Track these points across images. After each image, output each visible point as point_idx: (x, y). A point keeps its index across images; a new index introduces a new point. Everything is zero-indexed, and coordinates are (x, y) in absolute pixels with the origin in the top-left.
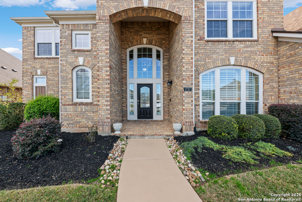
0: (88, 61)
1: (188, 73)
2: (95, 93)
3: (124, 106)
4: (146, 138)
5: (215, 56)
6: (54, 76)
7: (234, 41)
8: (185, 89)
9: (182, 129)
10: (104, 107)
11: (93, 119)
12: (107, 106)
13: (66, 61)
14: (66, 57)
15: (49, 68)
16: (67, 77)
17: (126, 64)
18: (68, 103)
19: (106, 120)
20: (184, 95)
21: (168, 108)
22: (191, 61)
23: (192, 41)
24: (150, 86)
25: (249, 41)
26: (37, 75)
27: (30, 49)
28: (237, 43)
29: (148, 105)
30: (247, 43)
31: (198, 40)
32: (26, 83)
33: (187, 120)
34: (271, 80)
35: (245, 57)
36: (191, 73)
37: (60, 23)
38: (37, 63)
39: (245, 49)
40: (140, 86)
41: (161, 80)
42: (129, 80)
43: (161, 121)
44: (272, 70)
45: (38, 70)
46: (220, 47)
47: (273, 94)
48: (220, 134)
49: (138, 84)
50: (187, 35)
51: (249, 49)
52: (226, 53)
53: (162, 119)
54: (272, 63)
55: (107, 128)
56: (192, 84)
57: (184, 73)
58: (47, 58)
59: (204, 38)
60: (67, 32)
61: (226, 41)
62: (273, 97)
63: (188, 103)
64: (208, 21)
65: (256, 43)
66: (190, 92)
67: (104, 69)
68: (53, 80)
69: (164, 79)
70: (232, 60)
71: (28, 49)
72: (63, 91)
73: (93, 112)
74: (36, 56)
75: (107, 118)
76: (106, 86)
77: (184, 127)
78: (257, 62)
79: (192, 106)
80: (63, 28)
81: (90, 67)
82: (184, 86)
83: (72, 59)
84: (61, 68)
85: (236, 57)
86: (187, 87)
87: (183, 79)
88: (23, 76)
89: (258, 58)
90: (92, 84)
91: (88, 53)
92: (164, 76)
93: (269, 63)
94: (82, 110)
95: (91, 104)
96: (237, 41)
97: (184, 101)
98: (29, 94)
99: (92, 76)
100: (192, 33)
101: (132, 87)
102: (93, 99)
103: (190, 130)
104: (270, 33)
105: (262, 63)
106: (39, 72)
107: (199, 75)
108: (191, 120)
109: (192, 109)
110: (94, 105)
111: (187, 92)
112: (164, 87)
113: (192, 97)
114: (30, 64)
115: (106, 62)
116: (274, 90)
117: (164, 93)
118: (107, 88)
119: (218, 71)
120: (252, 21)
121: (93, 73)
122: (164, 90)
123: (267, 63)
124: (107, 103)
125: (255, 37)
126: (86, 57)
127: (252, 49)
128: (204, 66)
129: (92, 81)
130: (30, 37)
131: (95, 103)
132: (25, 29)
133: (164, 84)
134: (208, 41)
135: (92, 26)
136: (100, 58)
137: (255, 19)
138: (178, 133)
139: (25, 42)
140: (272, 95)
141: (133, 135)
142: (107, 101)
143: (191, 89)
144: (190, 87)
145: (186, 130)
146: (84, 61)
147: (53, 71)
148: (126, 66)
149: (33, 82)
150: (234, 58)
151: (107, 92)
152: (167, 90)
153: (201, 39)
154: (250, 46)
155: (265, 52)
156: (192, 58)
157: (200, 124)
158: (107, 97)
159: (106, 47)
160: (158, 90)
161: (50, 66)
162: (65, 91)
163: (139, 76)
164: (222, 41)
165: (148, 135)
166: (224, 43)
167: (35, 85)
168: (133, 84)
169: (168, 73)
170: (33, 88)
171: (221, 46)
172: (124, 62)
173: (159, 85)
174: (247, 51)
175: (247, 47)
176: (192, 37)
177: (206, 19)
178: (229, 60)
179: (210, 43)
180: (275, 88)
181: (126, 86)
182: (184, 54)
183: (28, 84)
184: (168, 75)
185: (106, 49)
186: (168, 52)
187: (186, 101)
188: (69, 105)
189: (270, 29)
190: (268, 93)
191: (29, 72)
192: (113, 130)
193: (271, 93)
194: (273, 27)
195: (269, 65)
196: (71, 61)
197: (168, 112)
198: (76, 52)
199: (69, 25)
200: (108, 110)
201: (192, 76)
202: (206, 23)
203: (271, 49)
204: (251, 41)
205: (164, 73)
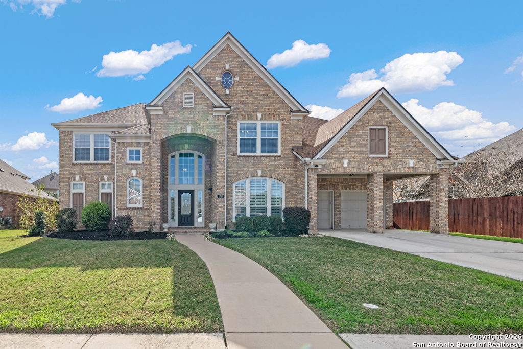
0: (140, 173)
1: (221, 184)
2: (145, 200)
3: (165, 213)
4: (188, 234)
5: (245, 169)
6: (93, 182)
7: (261, 157)
8: (219, 197)
9: (216, 227)
10: (156, 211)
11: (144, 221)
12: (158, 209)
13: (122, 173)
14: (122, 169)
15: (88, 174)
16: (122, 186)
17: (168, 170)
18: (123, 208)
19: (157, 221)
20: (218, 201)
21: (210, 215)
22: (223, 174)
23: (224, 159)
24: (192, 192)
25: (273, 156)
26: (75, 180)
27: (67, 154)
28: (264, 158)
29: (189, 213)
30: (272, 158)
31: (232, 155)
32: (64, 189)
33: (220, 221)
34: (291, 189)
35: (270, 170)
36: (224, 184)
37: (117, 141)
38: (75, 168)
39: (270, 163)
40: (181, 192)
41: (203, 187)
42: (170, 187)
43: (202, 228)
44: (292, 181)
45: (76, 176)
46: (249, 161)
47: (293, 200)
48: (241, 228)
49: (179, 190)
50: (221, 154)
51: (273, 163)
52: (254, 166)
53: (204, 226)
54: (292, 175)
55: (158, 227)
56: (224, 193)
57: (218, 184)
58: (86, 164)
59: (237, 154)
60: (123, 149)
61: (254, 157)
62: (292, 203)
63: (221, 207)
64: (240, 139)
65: (279, 158)
66: (223, 199)
67: (156, 181)
68: (91, 187)
69: (205, 185)
70: (259, 172)
71: (66, 154)
72: (119, 198)
73: (144, 215)
74: (74, 162)
75: (158, 219)
76: (158, 194)
77: (218, 225)
78: (280, 173)
79: (224, 209)
80: (119, 145)
81: (141, 178)
82: (218, 194)
83: (127, 171)
84: (117, 179)
85: (263, 170)
86: (220, 195)
87: (218, 189)
88: (60, 182)
89: (280, 170)
90: (143, 192)
91: (140, 166)
92: (205, 182)
93: (290, 174)
94: (134, 213)
95: (142, 208)
96: (263, 156)
97: (218, 206)
98: (66, 201)
99: (143, 185)
100: (224, 153)
101: (173, 194)
102: (143, 205)
103: (222, 228)
104: (291, 150)
105: (284, 174)
106: (77, 178)
107: (232, 184)
108: (223, 220)
109: (224, 212)
110: (145, 209)
111: (220, 199)
112: (205, 193)
113: (224, 203)
114: (67, 170)
115: (158, 176)
116: (294, 197)
117: (205, 199)
118: (158, 196)
119: (248, 181)
120: (277, 139)
121: (144, 182)
122: (205, 196)
123: (288, 174)
124: (158, 207)
125: (279, 154)
126: (139, 170)
127: (276, 163)
128: (236, 177)
129: (143, 189)
130: (68, 142)
131: (146, 208)
132: (63, 133)
133: (205, 191)
134: (240, 157)
135: (143, 144)
136: (153, 172)
137: (279, 138)
138: (213, 230)
139: (62, 147)
140: (291, 201)
141: (178, 232)
142: (158, 206)
143: (223, 197)
144: (223, 195)
145: (220, 228)
146: (137, 173)
147: (92, 177)
148: (167, 172)
149: (70, 189)
150: (261, 170)
151: (158, 199)
152: (208, 196)
153: (235, 154)
154: (274, 161)
155: (287, 166)
156: (224, 173)
157: (233, 225)
158: (158, 203)
159: (158, 164)
160: (200, 196)
161: (89, 172)
162: (121, 198)
163: (181, 182)
164: (251, 157)
165: (189, 232)
166: (253, 158)
167: (73, 191)
168: (174, 190)
169: (210, 180)
170: (70, 195)
171: (251, 161)
172: (166, 168)
173: (201, 191)
174: (271, 165)
175: (272, 162)
176: (224, 156)
177: (239, 138)
178: (257, 172)
179: (241, 158)
180: (294, 195)
181: (167, 192)
182: (218, 169)
183: (66, 190)
184: (210, 181)
185: (158, 166)
186: (210, 158)
187: (219, 206)
188: (123, 209)
189: (290, 146)
190: (289, 200)
191: (67, 178)
192: (162, 228)
193: (291, 200)
194: (293, 145)
195: (289, 176)
196: (126, 172)
197: (209, 218)
198: (130, 166)
199: (124, 143)
200: (158, 212)
201: (224, 186)
202: (238, 141)
203: (291, 163)
204: (275, 157)
205: (205, 180)
